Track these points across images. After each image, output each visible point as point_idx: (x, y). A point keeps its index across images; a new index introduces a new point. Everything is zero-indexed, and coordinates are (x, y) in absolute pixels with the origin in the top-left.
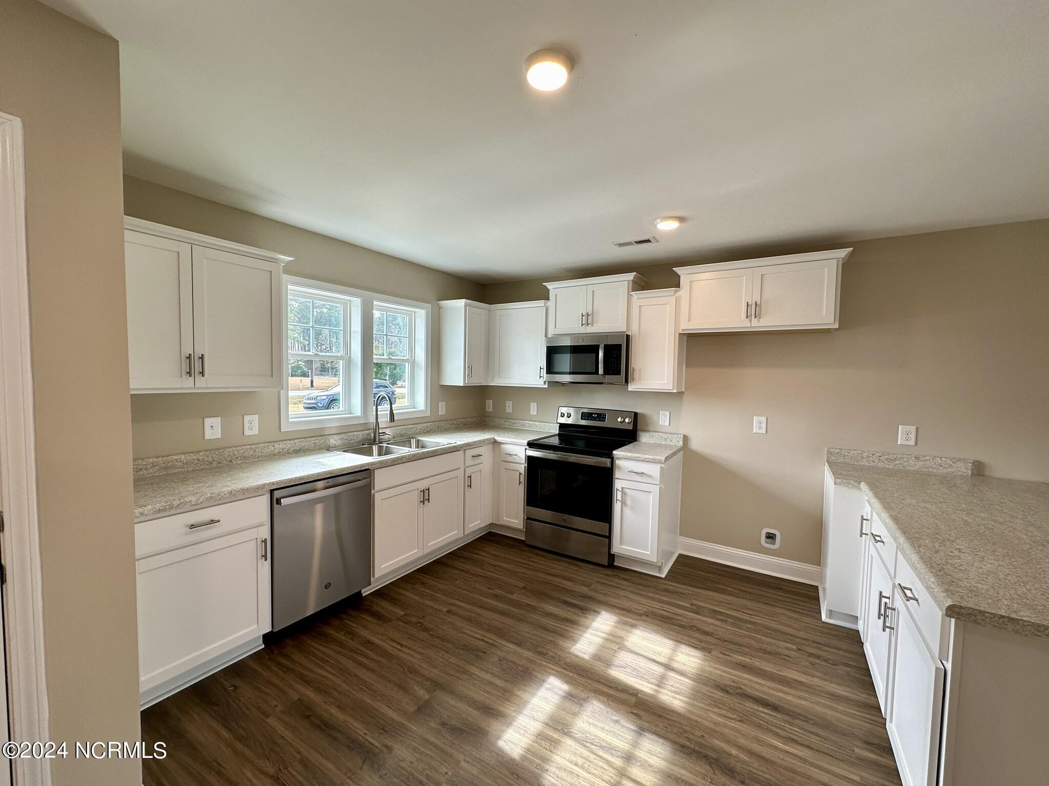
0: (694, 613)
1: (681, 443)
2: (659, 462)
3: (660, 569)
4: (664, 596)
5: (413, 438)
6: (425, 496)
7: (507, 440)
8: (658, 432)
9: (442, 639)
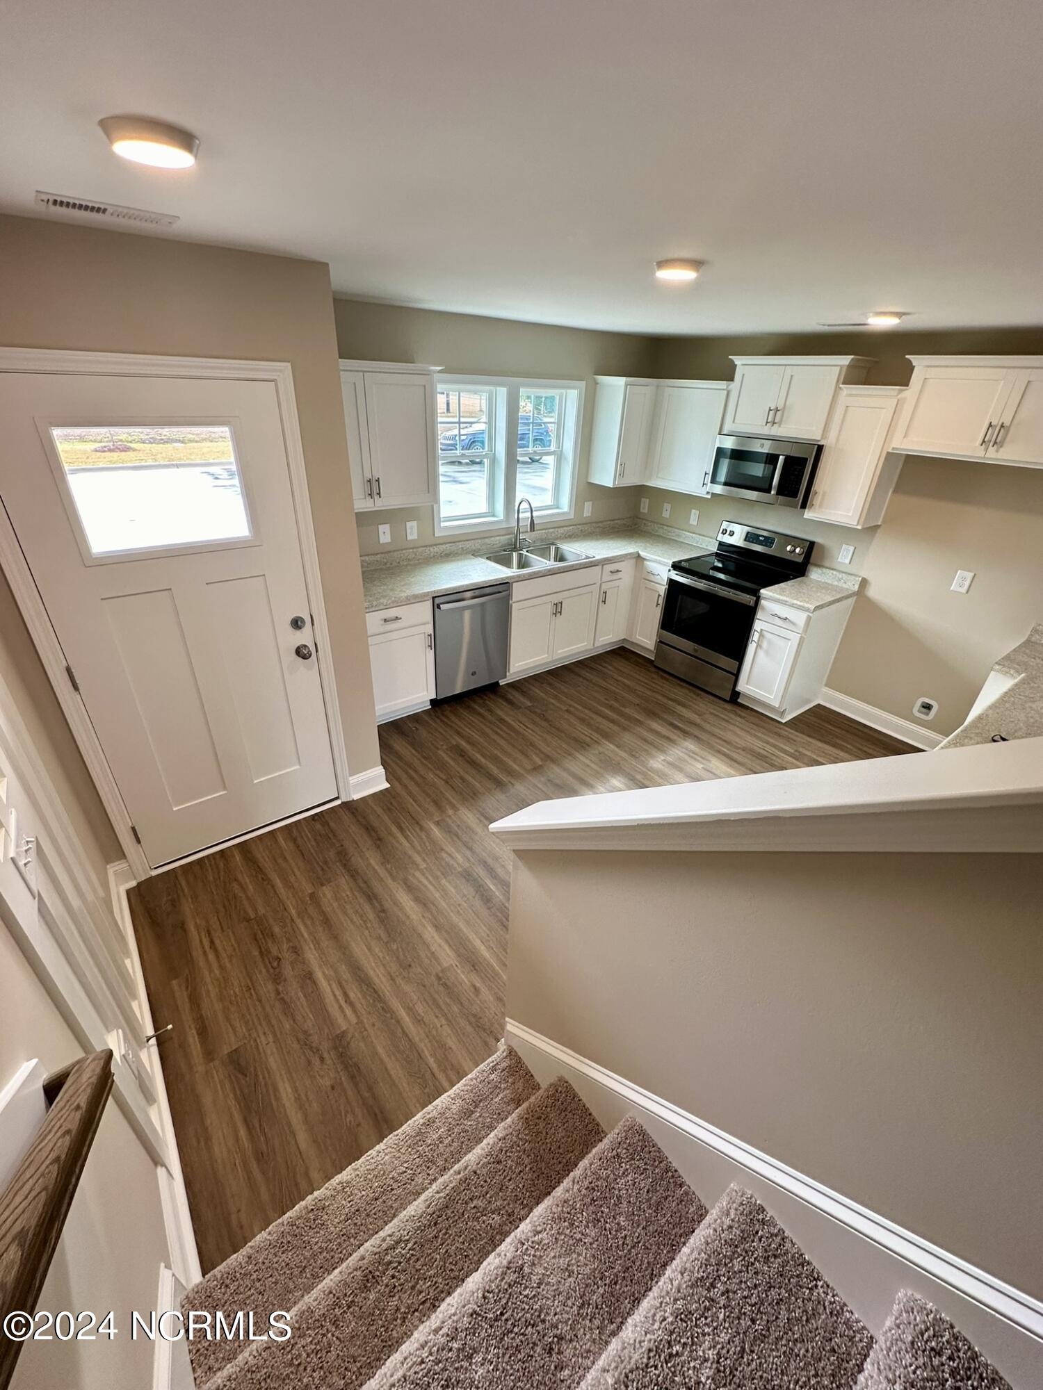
0: (794, 758)
1: (856, 588)
2: (808, 610)
3: (782, 714)
4: (772, 738)
5: (553, 544)
6: (558, 609)
7: (652, 556)
8: (833, 569)
9: (558, 729)
